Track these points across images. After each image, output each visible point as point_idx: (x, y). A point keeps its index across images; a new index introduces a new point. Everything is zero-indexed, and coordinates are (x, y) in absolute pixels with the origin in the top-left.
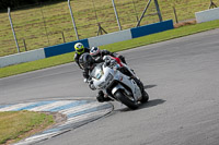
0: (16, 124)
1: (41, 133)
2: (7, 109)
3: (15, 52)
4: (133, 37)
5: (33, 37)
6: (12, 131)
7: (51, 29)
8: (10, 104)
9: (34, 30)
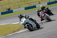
0: (17, 27)
1: (24, 30)
2: (15, 23)
3: (17, 9)
4: (48, 5)
5: (22, 5)
6: (16, 29)
7: (26, 3)
8: (16, 22)
9: (22, 3)
